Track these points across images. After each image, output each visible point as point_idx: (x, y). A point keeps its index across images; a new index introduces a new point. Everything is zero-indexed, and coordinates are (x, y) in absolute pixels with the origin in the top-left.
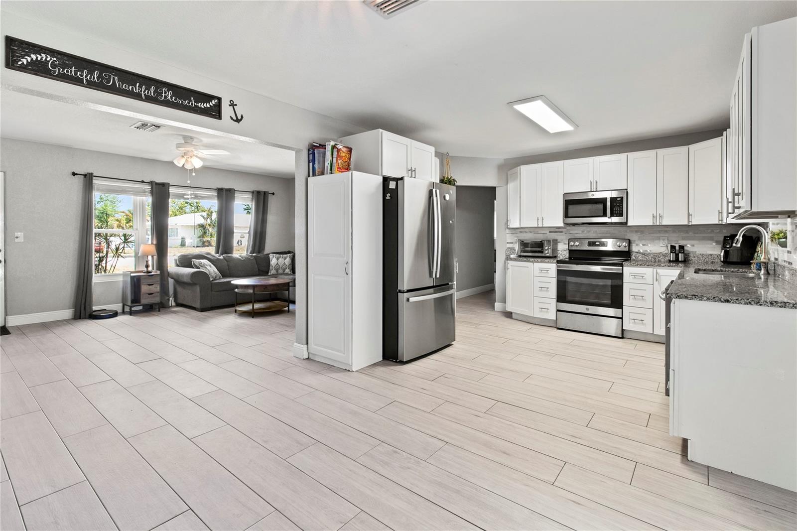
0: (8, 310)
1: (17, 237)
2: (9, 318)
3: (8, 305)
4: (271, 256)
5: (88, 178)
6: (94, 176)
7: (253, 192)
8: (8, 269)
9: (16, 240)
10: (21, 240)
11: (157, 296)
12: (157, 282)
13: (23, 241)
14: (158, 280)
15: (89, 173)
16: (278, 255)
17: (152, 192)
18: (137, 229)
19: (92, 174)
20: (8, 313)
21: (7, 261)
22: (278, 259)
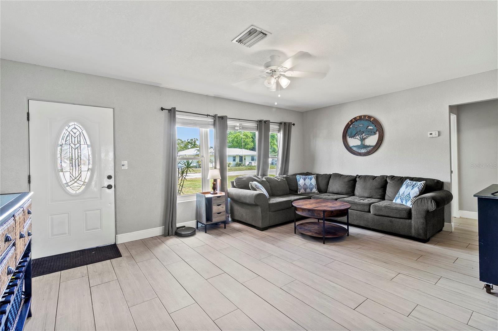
0: (117, 230)
1: (123, 165)
2: (119, 236)
3: (118, 225)
4: (298, 177)
5: (172, 112)
6: (177, 111)
7: (281, 123)
8: (117, 193)
9: (123, 168)
10: (126, 167)
11: (223, 215)
12: (223, 202)
13: (127, 168)
14: (224, 201)
15: (173, 108)
16: (304, 177)
17: (214, 124)
18: (203, 156)
19: (175, 108)
20: (118, 232)
21: (116, 186)
22: (305, 180)
